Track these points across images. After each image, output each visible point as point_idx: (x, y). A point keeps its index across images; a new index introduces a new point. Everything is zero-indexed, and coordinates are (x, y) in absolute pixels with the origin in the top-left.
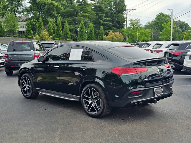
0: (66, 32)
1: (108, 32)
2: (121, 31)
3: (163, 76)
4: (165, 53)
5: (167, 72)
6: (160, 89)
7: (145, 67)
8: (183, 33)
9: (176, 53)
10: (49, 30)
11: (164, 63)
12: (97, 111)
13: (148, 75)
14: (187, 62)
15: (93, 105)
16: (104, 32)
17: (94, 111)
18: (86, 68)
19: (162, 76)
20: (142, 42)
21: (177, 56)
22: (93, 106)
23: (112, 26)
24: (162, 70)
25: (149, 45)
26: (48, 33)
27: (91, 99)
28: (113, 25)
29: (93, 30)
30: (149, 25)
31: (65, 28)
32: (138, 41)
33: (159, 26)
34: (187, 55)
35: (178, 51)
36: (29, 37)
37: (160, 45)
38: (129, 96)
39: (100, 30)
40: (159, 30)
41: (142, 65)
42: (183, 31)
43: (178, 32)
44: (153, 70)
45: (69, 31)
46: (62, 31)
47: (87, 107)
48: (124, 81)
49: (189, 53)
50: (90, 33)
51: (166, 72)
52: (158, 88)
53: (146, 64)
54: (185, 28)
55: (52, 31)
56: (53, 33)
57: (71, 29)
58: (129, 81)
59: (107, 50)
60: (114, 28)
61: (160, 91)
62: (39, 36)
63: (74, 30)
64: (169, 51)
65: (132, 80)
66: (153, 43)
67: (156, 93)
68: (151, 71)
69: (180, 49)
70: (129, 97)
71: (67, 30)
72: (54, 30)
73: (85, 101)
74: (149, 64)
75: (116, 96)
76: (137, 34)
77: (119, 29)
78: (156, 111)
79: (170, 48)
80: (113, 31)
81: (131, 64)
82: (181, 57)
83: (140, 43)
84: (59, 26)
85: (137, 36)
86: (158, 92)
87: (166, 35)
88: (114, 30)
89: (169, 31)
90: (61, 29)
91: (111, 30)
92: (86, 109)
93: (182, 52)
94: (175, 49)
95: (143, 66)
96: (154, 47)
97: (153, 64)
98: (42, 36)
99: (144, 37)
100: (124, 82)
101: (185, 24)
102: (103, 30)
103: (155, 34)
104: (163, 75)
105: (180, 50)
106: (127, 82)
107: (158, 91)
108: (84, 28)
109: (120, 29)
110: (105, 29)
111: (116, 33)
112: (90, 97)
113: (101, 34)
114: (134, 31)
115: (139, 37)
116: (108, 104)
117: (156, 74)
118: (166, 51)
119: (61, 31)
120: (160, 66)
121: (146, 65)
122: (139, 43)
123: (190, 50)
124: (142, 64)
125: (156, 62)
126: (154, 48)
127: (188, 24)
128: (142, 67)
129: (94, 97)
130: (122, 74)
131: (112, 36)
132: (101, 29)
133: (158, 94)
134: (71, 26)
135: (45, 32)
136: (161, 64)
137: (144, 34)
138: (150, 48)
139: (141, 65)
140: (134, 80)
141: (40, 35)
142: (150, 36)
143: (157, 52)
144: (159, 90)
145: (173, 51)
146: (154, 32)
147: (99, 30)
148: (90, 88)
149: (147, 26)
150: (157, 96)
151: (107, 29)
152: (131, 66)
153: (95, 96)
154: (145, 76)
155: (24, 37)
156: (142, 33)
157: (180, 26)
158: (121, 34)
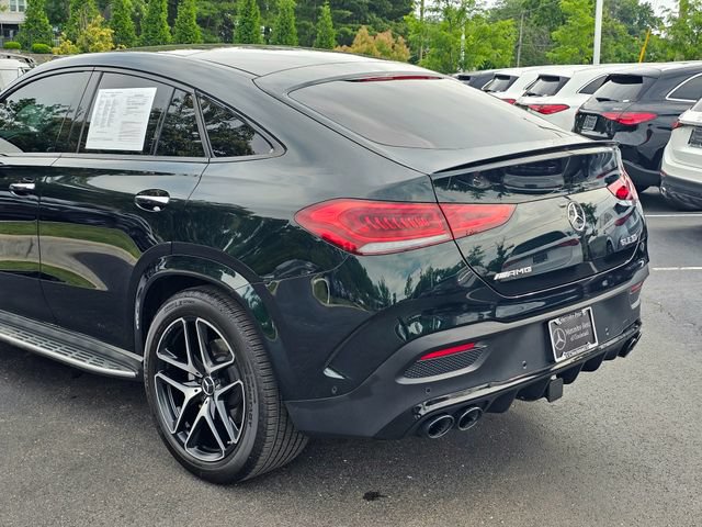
0: (186, 28)
1: (350, 31)
2: (401, 30)
3: (593, 238)
4: (579, 114)
5: (616, 217)
6: (579, 322)
7: (498, 201)
8: (633, 41)
9: (624, 114)
10: (117, 19)
11: (601, 176)
12: (226, 445)
13: (518, 242)
14: (679, 155)
15: (204, 411)
16: (334, 32)
17: (213, 447)
18: (165, 200)
19: (589, 236)
20: (480, 69)
21: (633, 128)
22: (203, 418)
23: (367, 8)
24: (588, 211)
25: (510, 80)
26: (107, 32)
27: (197, 379)
28: (369, 4)
29: (293, 22)
30: (508, 9)
31: (181, 11)
32: (465, 66)
33: (543, 9)
34: (681, 125)
35: (637, 107)
36: (37, 45)
37: (558, 82)
38: (403, 372)
39: (319, 24)
40: (544, 29)
41: (482, 190)
42: (631, 32)
43: (614, 35)
44: (538, 216)
45: (198, 27)
46: (171, 24)
47: (175, 419)
48: (374, 277)
49: (689, 116)
50: (282, 35)
51: (607, 217)
52: (571, 317)
53: (506, 181)
54: (640, 23)
55: (130, 24)
56: (132, 34)
57: (207, 17)
58: (410, 280)
59: (285, 96)
60: (374, 16)
61: (582, 331)
62: (74, 42)
63: (220, 22)
64: (597, 108)
65: (424, 273)
66: (527, 75)
67: (560, 345)
68: (533, 218)
69: (645, 97)
70: (404, 381)
71: (191, 21)
72: (136, 19)
73: (164, 385)
74: (522, 185)
75: (329, 373)
76: (463, 37)
77: (393, 23)
78: (554, 429)
79: (599, 93)
80: (370, 27)
81: (417, 185)
82: (650, 133)
83: (474, 73)
84: (159, 6)
85: (463, 44)
86: (569, 337)
87: (576, 44)
88: (375, 24)
89: (587, 27)
90: (164, 16)
91: (365, 23)
92: (170, 429)
93: (651, 112)
94: (622, 101)
95: (491, 195)
96: (532, 91)
97: (540, 182)
98: (86, 44)
99: (488, 51)
100: (375, 282)
101: (639, 7)
102: (331, 23)
103: (531, 44)
104: (593, 234)
105: (646, 102)
106: (397, 289)
107: (569, 332)
108: (256, 14)
109: (397, 21)
110: (338, 20)
111: (381, 36)
112: (189, 367)
113: (322, 39)
114: (448, 25)
115: (470, 50)
116: (284, 414)
117: (557, 235)
118: (582, 108)
119: (167, 27)
120: (582, 190)
121: (502, 190)
122: (467, 74)
123: (693, 104)
124: (481, 186)
125: (557, 172)
126: (530, 95)
127: (653, 8)
128: (483, 199)
129: (210, 368)
130: (364, 243)
131: (365, 45)
132: (323, 18)
133: (566, 350)
134: (208, 4)
135: (96, 29)
136: (584, 184)
137: (490, 36)
138: (515, 92)
139: (479, 192)
140: (439, 272)
141: (78, 41)
142: (513, 47)
143: (544, 110)
144: (578, 328)
145: (616, 107)
146: (524, 35)
147: (318, 21)
148: (190, 313)
149: (499, 12)
150: (562, 361)
151: (347, 21)
152: (415, 198)
153: (215, 363)
154: (500, 249)
155: (16, 48)
156: (482, 35)
157: (621, 12)
158: (400, 38)
